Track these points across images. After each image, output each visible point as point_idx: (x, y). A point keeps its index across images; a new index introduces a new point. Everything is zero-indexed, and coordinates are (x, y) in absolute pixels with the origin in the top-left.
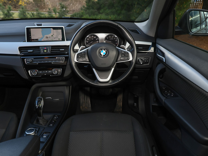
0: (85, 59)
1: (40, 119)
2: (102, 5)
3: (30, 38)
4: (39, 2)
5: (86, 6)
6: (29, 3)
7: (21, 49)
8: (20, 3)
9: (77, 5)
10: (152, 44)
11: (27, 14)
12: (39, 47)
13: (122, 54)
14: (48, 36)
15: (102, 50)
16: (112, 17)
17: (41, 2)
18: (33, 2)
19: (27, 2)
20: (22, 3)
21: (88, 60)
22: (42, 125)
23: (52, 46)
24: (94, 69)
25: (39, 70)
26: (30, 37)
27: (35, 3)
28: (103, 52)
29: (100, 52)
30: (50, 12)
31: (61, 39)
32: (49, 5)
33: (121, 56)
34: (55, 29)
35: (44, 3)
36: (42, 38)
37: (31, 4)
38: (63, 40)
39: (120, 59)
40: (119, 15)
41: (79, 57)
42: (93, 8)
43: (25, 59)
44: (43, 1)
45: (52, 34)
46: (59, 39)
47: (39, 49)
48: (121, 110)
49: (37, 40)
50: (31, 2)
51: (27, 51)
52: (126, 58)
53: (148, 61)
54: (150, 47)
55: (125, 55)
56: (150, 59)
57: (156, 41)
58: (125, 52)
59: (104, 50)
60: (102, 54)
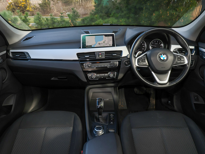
0: (145, 63)
1: (100, 117)
2: (110, 9)
3: (85, 45)
4: (45, 7)
5: (95, 11)
6: (36, 8)
7: (78, 55)
8: (28, 9)
9: (80, 9)
10: (195, 48)
11: (42, 19)
12: (94, 53)
13: (178, 58)
14: (100, 42)
15: (161, 55)
16: (122, 20)
17: (47, 7)
18: (39, 7)
19: (34, 7)
20: (30, 9)
21: (148, 64)
22: (102, 122)
23: (106, 52)
24: (153, 72)
25: (97, 73)
26: (85, 43)
27: (41, 9)
29: (160, 57)
30: (62, 17)
31: (111, 45)
32: (55, 10)
33: (177, 60)
34: (107, 36)
35: (50, 8)
36: (95, 44)
37: (38, 9)
38: (113, 45)
40: (128, 18)
41: (140, 61)
42: (101, 12)
43: (84, 64)
44: (49, 6)
45: (104, 41)
46: (110, 45)
47: (95, 54)
48: (154, 108)
49: (90, 47)
50: (38, 7)
51: (84, 57)
52: (182, 62)
53: (192, 63)
54: (193, 50)
55: (181, 59)
56: (194, 61)
57: (198, 45)
58: (181, 56)
59: (164, 55)
60: (162, 58)
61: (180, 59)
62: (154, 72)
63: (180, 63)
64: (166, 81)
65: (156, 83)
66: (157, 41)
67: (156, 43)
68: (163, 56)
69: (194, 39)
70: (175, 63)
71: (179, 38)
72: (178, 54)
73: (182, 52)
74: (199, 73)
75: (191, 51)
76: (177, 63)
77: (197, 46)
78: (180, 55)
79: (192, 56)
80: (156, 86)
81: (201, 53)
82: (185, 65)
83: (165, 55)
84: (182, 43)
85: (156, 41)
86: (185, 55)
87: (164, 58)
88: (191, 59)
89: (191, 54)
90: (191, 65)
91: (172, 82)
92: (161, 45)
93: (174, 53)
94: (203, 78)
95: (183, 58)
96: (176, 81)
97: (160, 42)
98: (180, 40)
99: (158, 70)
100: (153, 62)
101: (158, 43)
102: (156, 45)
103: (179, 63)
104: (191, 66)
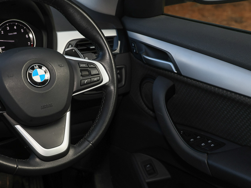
10: (118, 32)
13: (81, 71)
15: (33, 68)
24: (19, 127)
28: (37, 74)
29: (30, 75)
33: (82, 75)
39: (81, 86)
52: (95, 79)
53: (119, 76)
54: (115, 40)
55: (89, 72)
56: (123, 70)
57: (123, 24)
58: (88, 64)
59: (40, 67)
60: (37, 79)
61: (87, 70)
62: (24, 126)
63: (91, 83)
64: (64, 146)
65: (37, 160)
66: (15, 25)
67: (12, 30)
68: (39, 70)
69: (111, 10)
70: (77, 87)
71: (71, 10)
72: (79, 57)
73: (89, 50)
74: (141, 101)
75: (108, 42)
76: (83, 86)
77: (122, 28)
78: (86, 60)
79: (114, 55)
80: (37, 168)
81: (134, 46)
82: (105, 86)
83: (44, 68)
84: (84, 24)
85: (11, 27)
86: (99, 58)
87: (42, 76)
88: (115, 66)
89: (112, 51)
90: (119, 81)
91: (80, 145)
92: (27, 36)
93: (67, 57)
94: (153, 111)
95: (95, 67)
96: (90, 139)
97: (23, 28)
98: (78, 18)
99: (32, 119)
100: (13, 96)
101: (18, 30)
102: (12, 37)
103: (87, 83)
104: (120, 86)
